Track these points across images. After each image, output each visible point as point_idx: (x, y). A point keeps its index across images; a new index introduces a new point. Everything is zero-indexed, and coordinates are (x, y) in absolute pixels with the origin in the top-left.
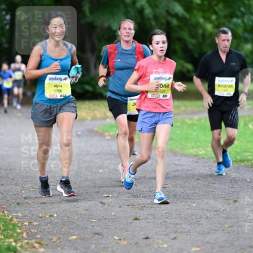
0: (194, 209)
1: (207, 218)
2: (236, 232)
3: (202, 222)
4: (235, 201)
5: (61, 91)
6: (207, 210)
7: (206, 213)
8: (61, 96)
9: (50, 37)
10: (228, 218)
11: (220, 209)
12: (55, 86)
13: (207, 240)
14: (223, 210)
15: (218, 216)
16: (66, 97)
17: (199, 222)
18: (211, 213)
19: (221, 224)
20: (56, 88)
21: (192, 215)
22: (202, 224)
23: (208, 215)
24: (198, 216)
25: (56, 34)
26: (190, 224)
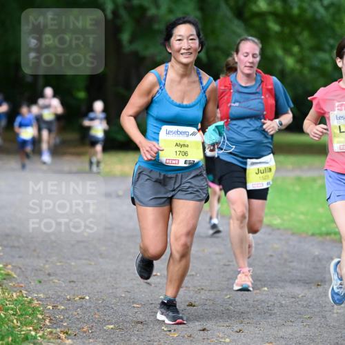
0: (266, 295)
1: (281, 306)
2: (319, 325)
3: (276, 311)
4: (318, 285)
5: (186, 154)
6: (281, 296)
7: (281, 299)
8: (185, 162)
9: (173, 58)
10: (308, 306)
11: (299, 295)
12: (177, 145)
13: (281, 334)
14: (302, 297)
15: (296, 304)
16: (193, 165)
17: (271, 310)
18: (287, 299)
19: (300, 314)
20: (178, 149)
21: (263, 301)
22: (275, 313)
23: (283, 302)
24: (270, 303)
25: (183, 51)
26: (259, 314)
